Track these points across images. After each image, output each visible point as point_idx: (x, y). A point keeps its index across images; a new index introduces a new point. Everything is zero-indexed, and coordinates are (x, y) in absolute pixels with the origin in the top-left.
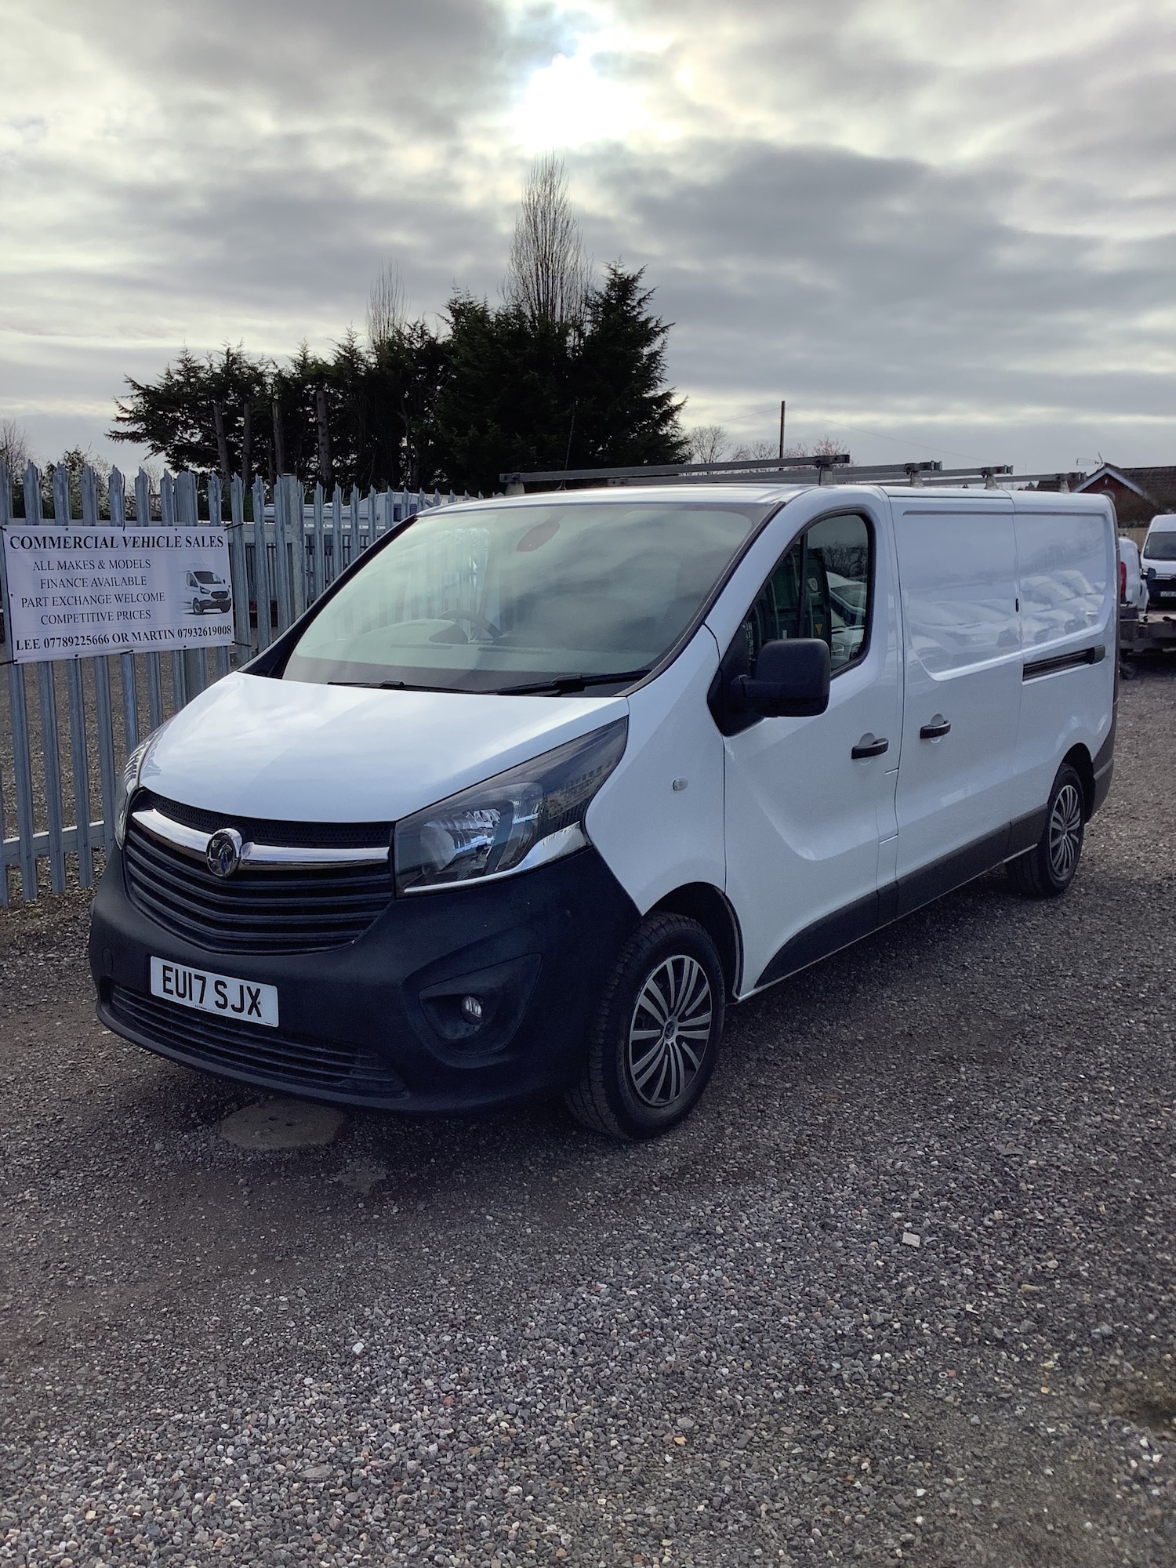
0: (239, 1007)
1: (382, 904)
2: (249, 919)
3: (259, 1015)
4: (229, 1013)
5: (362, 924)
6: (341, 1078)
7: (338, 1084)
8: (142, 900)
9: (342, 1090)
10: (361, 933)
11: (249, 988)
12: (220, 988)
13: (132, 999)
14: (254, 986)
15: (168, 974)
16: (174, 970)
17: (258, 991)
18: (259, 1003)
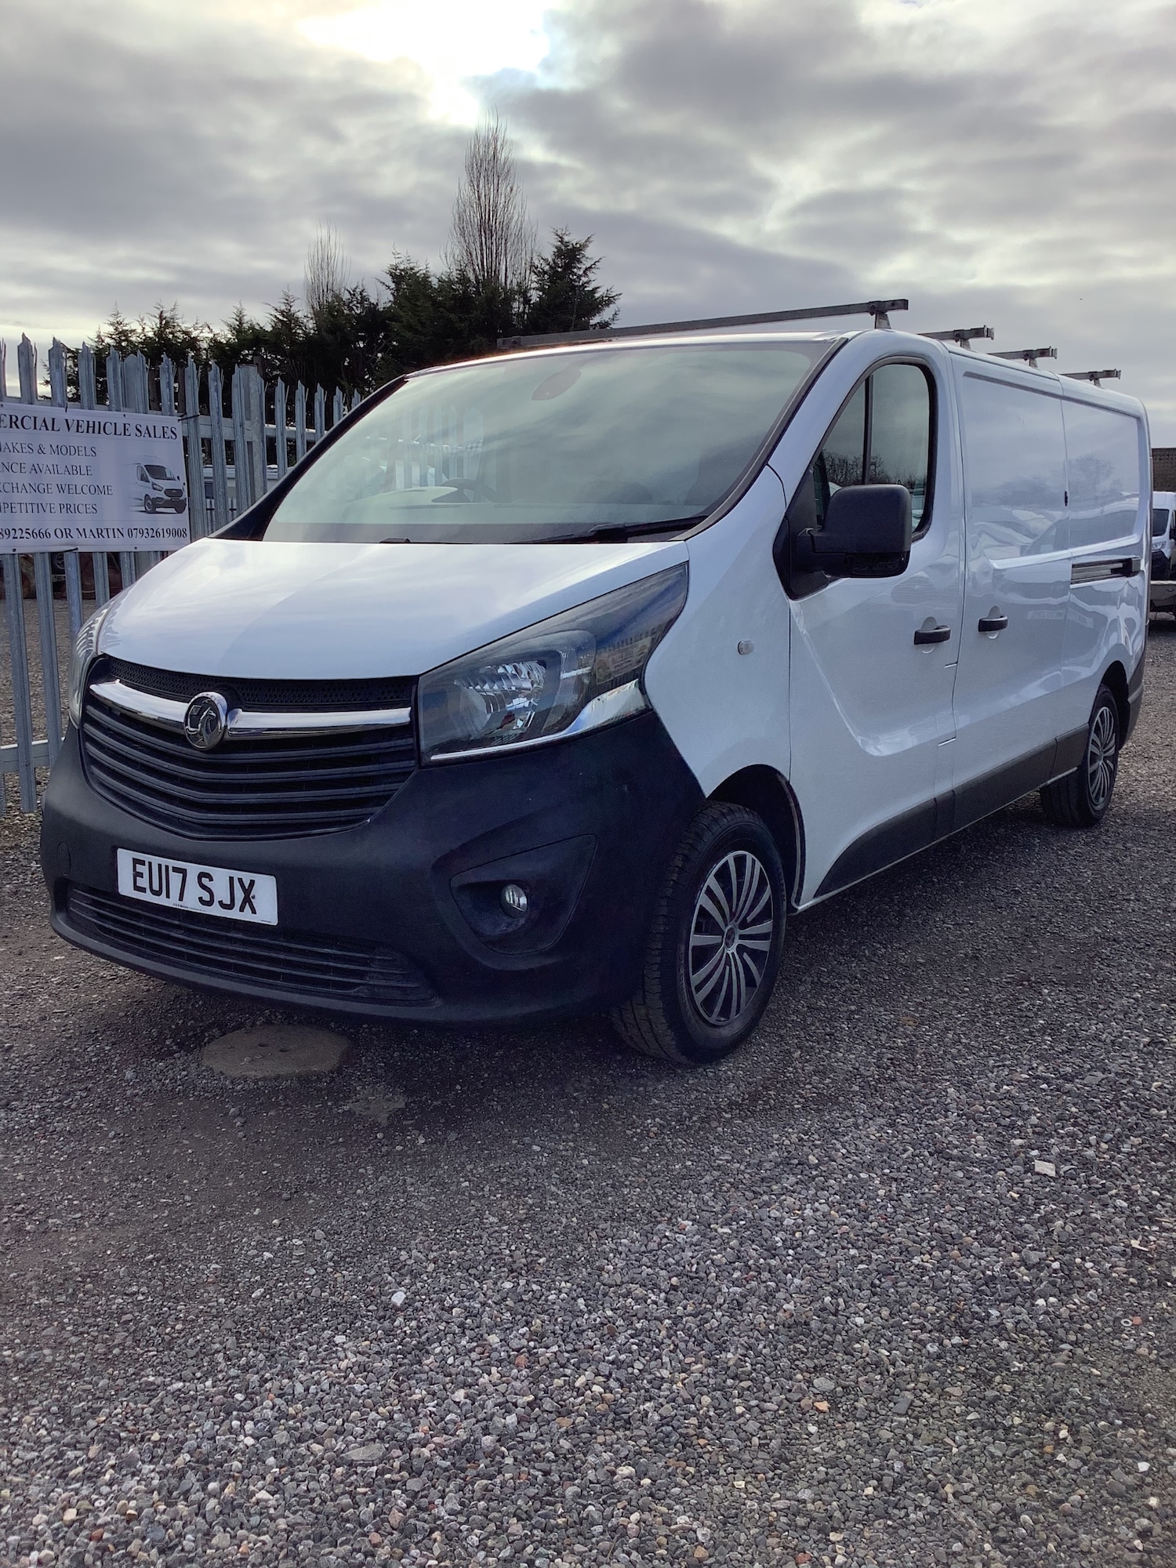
0: (229, 902)
1: (403, 775)
2: (238, 798)
3: (254, 911)
4: (215, 911)
5: (380, 800)
6: (357, 985)
7: (352, 992)
8: (104, 785)
9: (356, 1000)
10: (378, 810)
11: (240, 880)
12: (205, 881)
13: (95, 903)
14: (247, 877)
15: (140, 868)
16: (147, 864)
17: (252, 883)
18: (254, 897)
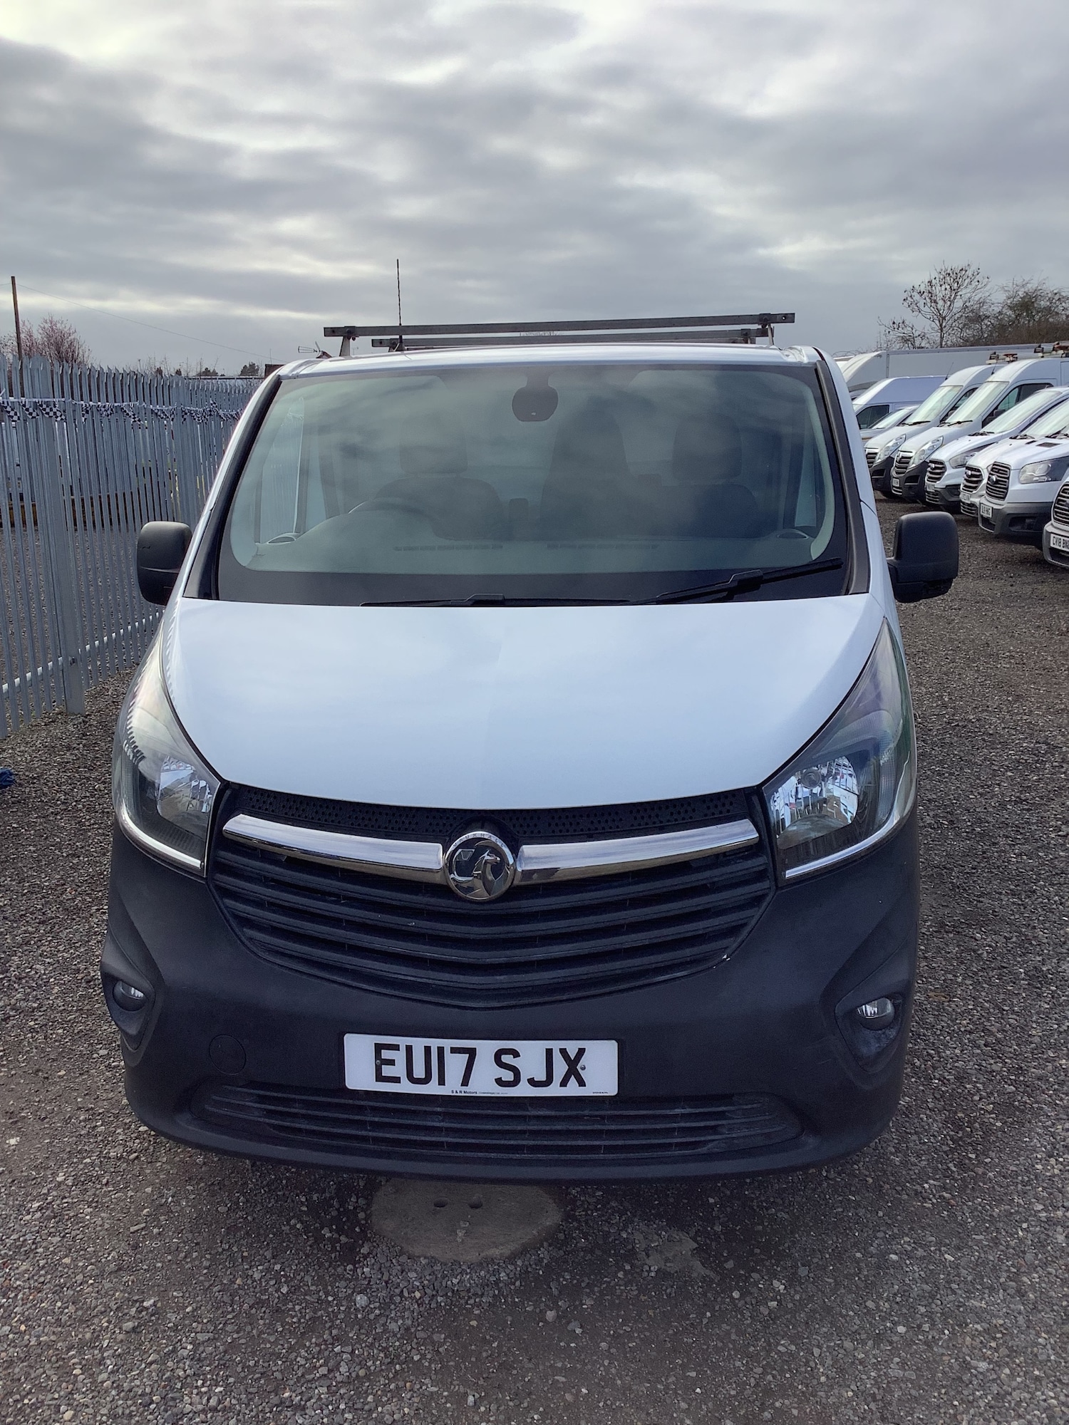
0: (544, 1079)
1: (756, 901)
2: (539, 953)
3: (582, 1083)
4: (524, 1090)
5: (733, 931)
6: (705, 1143)
7: (703, 1150)
8: (277, 952)
9: (710, 1157)
10: (732, 943)
11: (563, 1052)
12: (507, 1059)
13: (262, 1099)
14: (572, 1047)
15: (386, 1054)
16: (403, 1049)
17: (581, 1052)
18: (583, 1068)
